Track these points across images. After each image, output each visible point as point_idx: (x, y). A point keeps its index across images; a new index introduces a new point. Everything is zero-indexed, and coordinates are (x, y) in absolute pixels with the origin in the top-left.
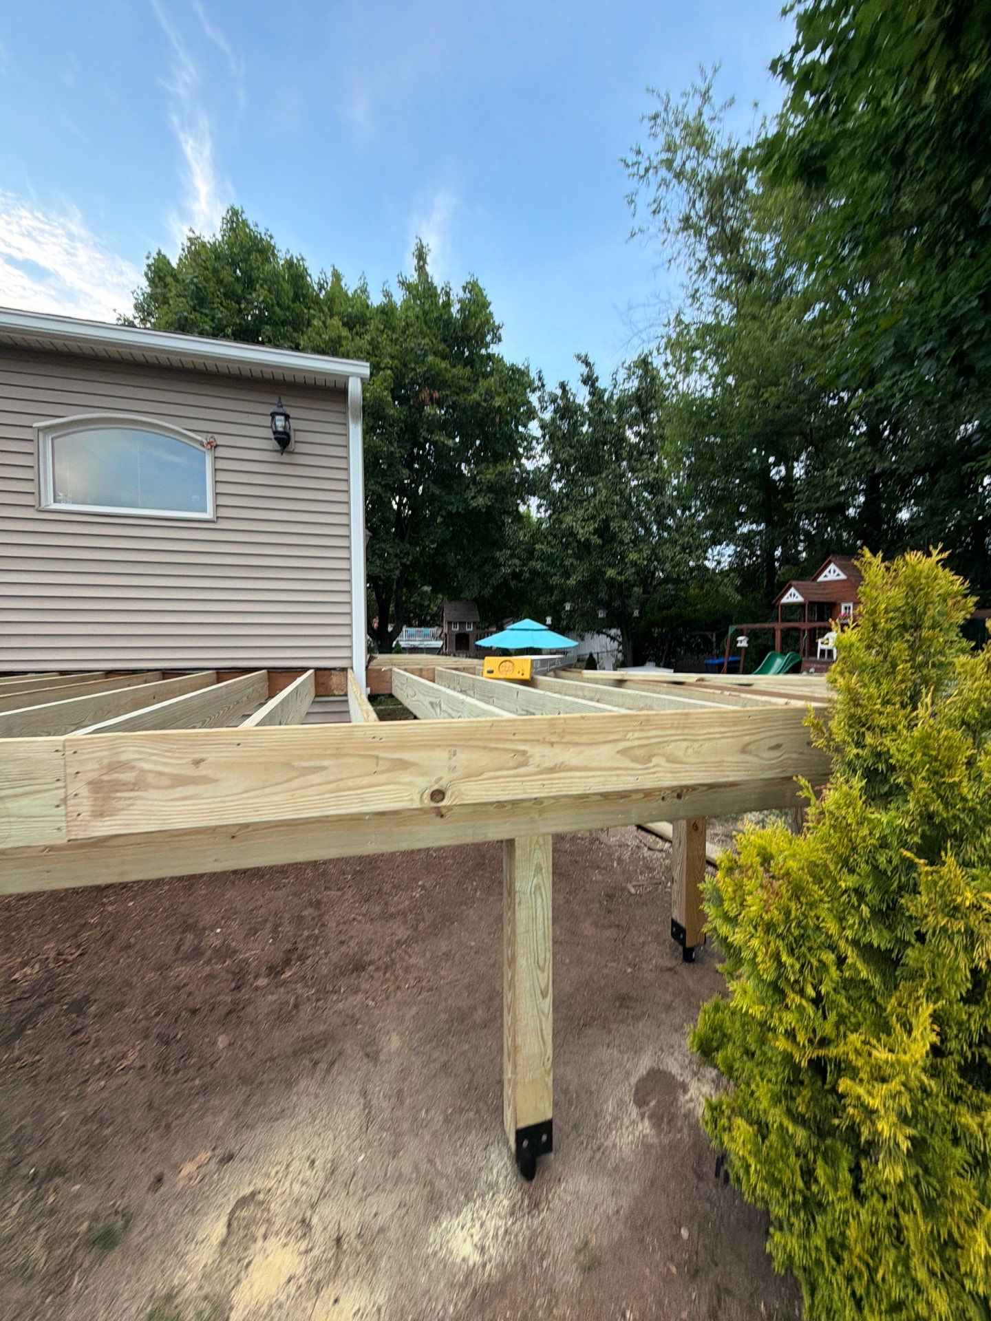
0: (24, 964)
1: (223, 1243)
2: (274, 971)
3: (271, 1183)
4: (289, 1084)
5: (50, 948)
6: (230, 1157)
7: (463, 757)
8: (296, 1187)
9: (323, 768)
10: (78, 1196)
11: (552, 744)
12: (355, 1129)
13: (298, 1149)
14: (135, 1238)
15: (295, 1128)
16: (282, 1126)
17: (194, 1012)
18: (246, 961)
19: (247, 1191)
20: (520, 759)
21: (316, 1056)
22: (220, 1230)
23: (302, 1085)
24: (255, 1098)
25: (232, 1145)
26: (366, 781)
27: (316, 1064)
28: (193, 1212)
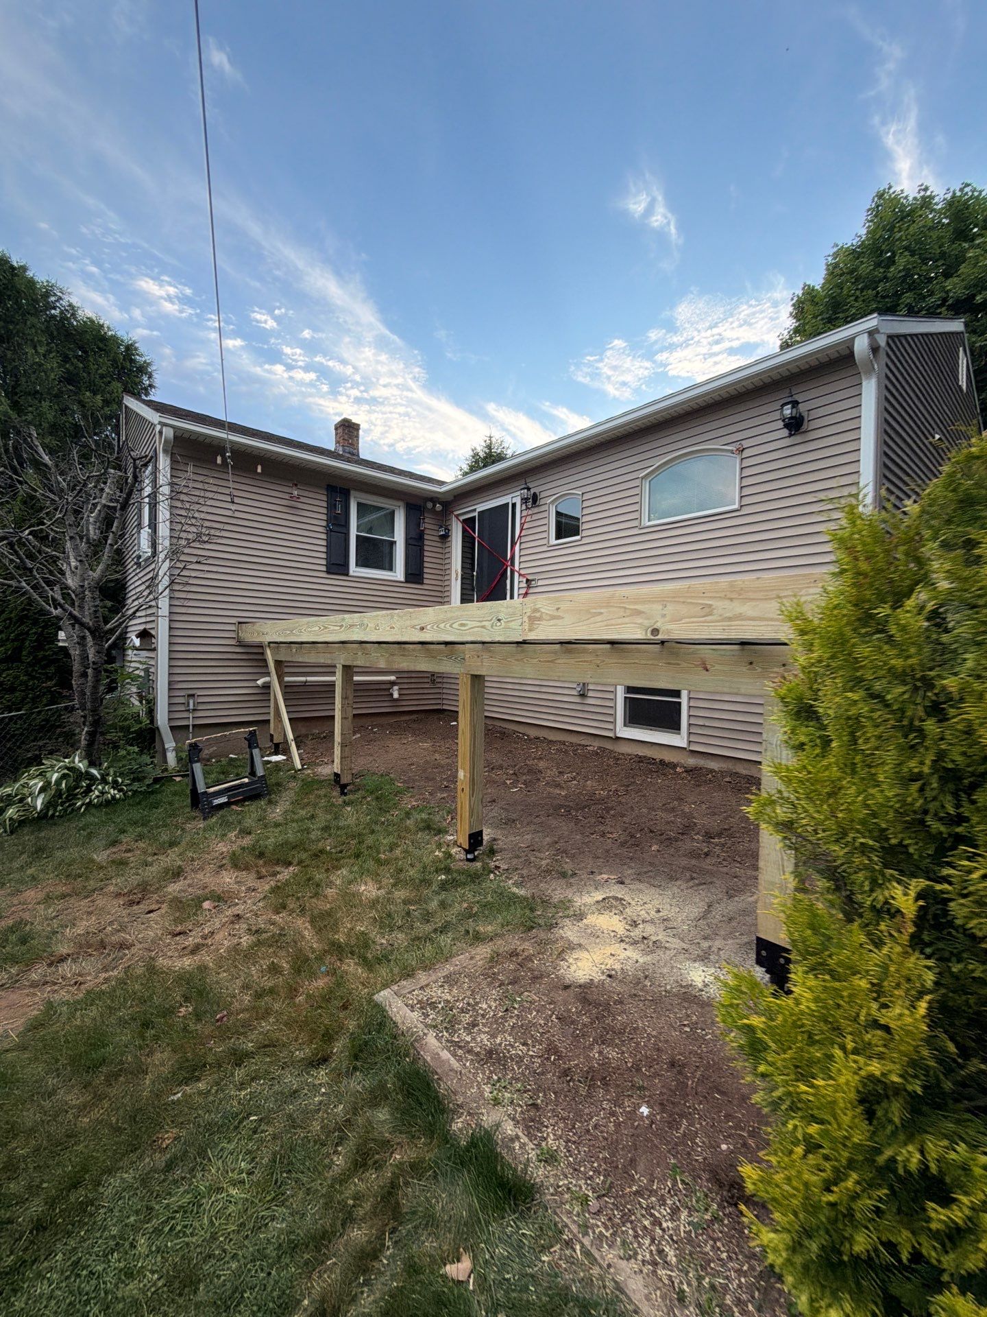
0: (602, 790)
1: (597, 902)
2: (709, 836)
3: (633, 903)
4: (672, 878)
5: (614, 787)
6: (622, 883)
7: (670, 608)
8: (643, 912)
9: (601, 613)
10: (566, 863)
11: (731, 600)
12: (692, 916)
13: (656, 902)
14: (572, 880)
15: (661, 895)
16: (653, 890)
17: (651, 831)
18: (695, 824)
19: (620, 896)
20: (706, 610)
21: (695, 875)
22: (600, 898)
23: (679, 883)
24: (650, 874)
25: (627, 881)
26: (620, 621)
27: (692, 879)
28: (596, 888)
